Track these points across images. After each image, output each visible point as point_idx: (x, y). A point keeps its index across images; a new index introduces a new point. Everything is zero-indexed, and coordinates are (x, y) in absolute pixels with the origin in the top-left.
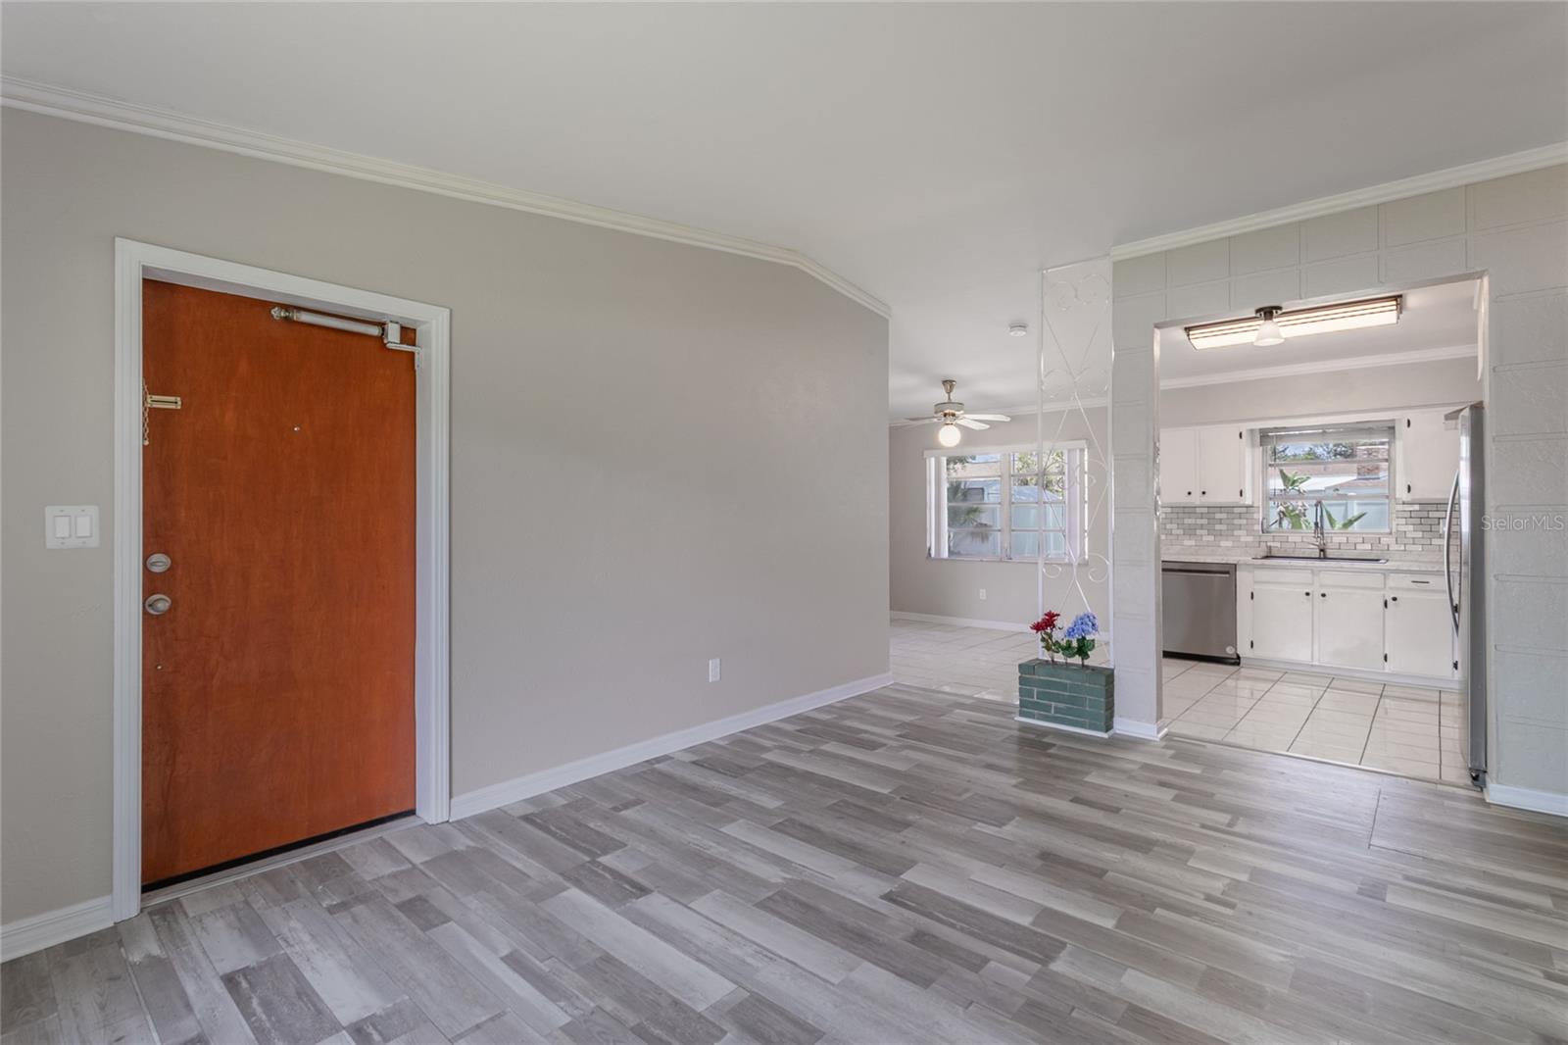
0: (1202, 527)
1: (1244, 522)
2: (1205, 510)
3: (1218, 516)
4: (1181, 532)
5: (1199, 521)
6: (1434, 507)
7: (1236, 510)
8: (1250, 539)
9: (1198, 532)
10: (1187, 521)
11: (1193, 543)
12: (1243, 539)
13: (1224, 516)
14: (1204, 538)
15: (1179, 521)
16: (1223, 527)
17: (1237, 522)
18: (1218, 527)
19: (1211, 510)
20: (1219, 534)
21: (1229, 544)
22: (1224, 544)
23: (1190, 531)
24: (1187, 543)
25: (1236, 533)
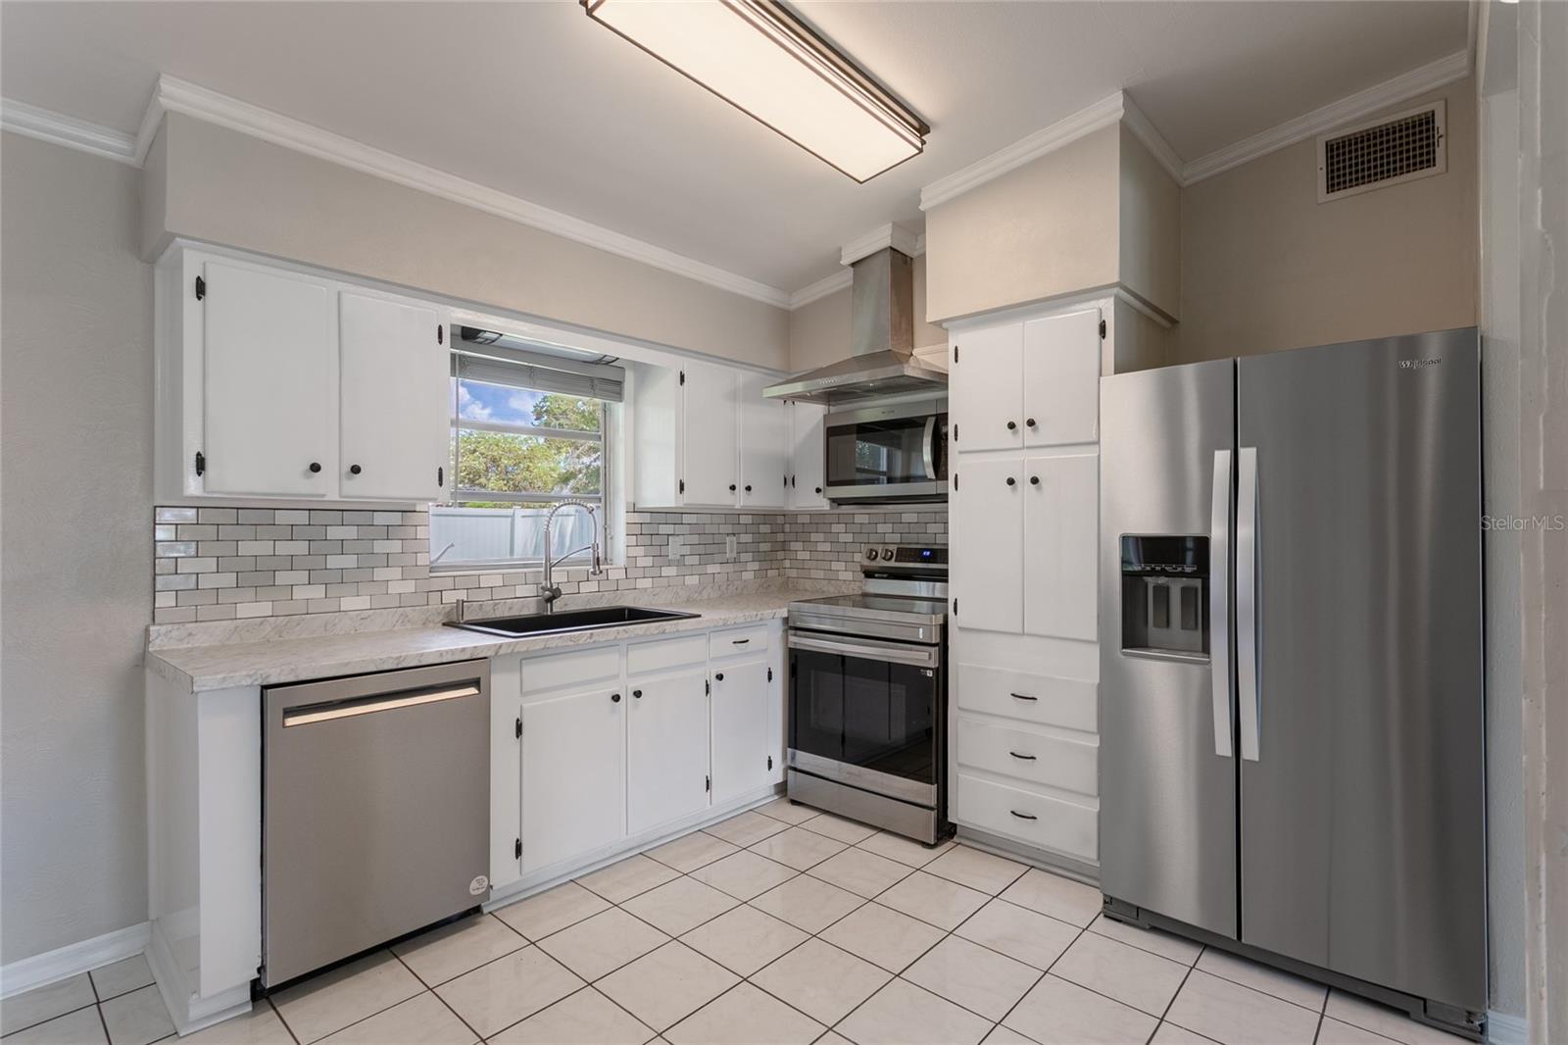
0: (291, 563)
1: (395, 546)
2: (302, 518)
3: (334, 533)
4: (229, 579)
5: (284, 548)
6: (661, 518)
7: (380, 519)
8: (409, 587)
9: (282, 578)
10: (247, 548)
11: (265, 608)
12: (395, 588)
13: (350, 533)
14: (300, 594)
15: (227, 549)
16: (349, 561)
17: (380, 547)
18: (334, 562)
19: (318, 517)
20: (342, 578)
21: (360, 602)
22: (349, 603)
23: (258, 577)
24: (246, 610)
25: (381, 574)
